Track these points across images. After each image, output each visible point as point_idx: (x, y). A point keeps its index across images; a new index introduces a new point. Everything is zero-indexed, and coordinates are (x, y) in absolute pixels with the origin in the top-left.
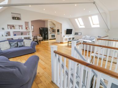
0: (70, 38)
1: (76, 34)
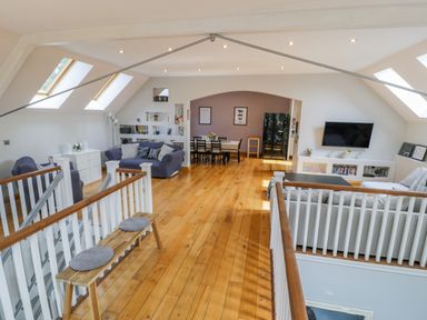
0: (353, 167)
1: (407, 149)
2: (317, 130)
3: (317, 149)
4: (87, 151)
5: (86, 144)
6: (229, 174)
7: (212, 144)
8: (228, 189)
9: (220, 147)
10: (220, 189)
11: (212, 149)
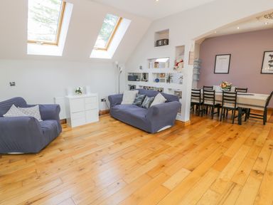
4: (89, 94)
5: (88, 88)
6: (245, 143)
7: (223, 96)
8: (236, 184)
9: (235, 100)
10: (218, 180)
11: (223, 102)
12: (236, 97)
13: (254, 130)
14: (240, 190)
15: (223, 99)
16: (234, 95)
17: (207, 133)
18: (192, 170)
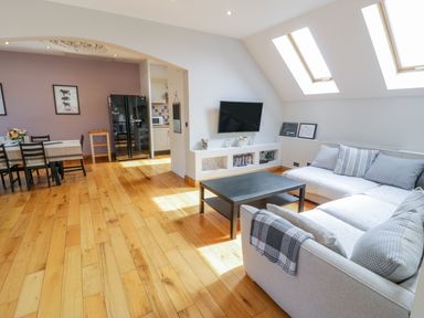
0: (249, 155)
1: (289, 129)
2: (209, 112)
3: (212, 137)
6: (81, 202)
7: (22, 150)
8: (103, 244)
9: (43, 154)
10: (85, 254)
11: (24, 160)
12: (43, 149)
13: (80, 185)
14: (111, 245)
15: (24, 156)
16: (40, 147)
17: (23, 212)
18: (44, 268)
